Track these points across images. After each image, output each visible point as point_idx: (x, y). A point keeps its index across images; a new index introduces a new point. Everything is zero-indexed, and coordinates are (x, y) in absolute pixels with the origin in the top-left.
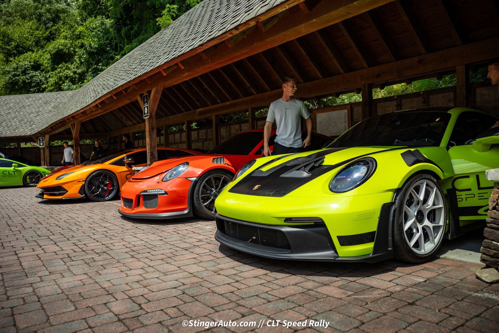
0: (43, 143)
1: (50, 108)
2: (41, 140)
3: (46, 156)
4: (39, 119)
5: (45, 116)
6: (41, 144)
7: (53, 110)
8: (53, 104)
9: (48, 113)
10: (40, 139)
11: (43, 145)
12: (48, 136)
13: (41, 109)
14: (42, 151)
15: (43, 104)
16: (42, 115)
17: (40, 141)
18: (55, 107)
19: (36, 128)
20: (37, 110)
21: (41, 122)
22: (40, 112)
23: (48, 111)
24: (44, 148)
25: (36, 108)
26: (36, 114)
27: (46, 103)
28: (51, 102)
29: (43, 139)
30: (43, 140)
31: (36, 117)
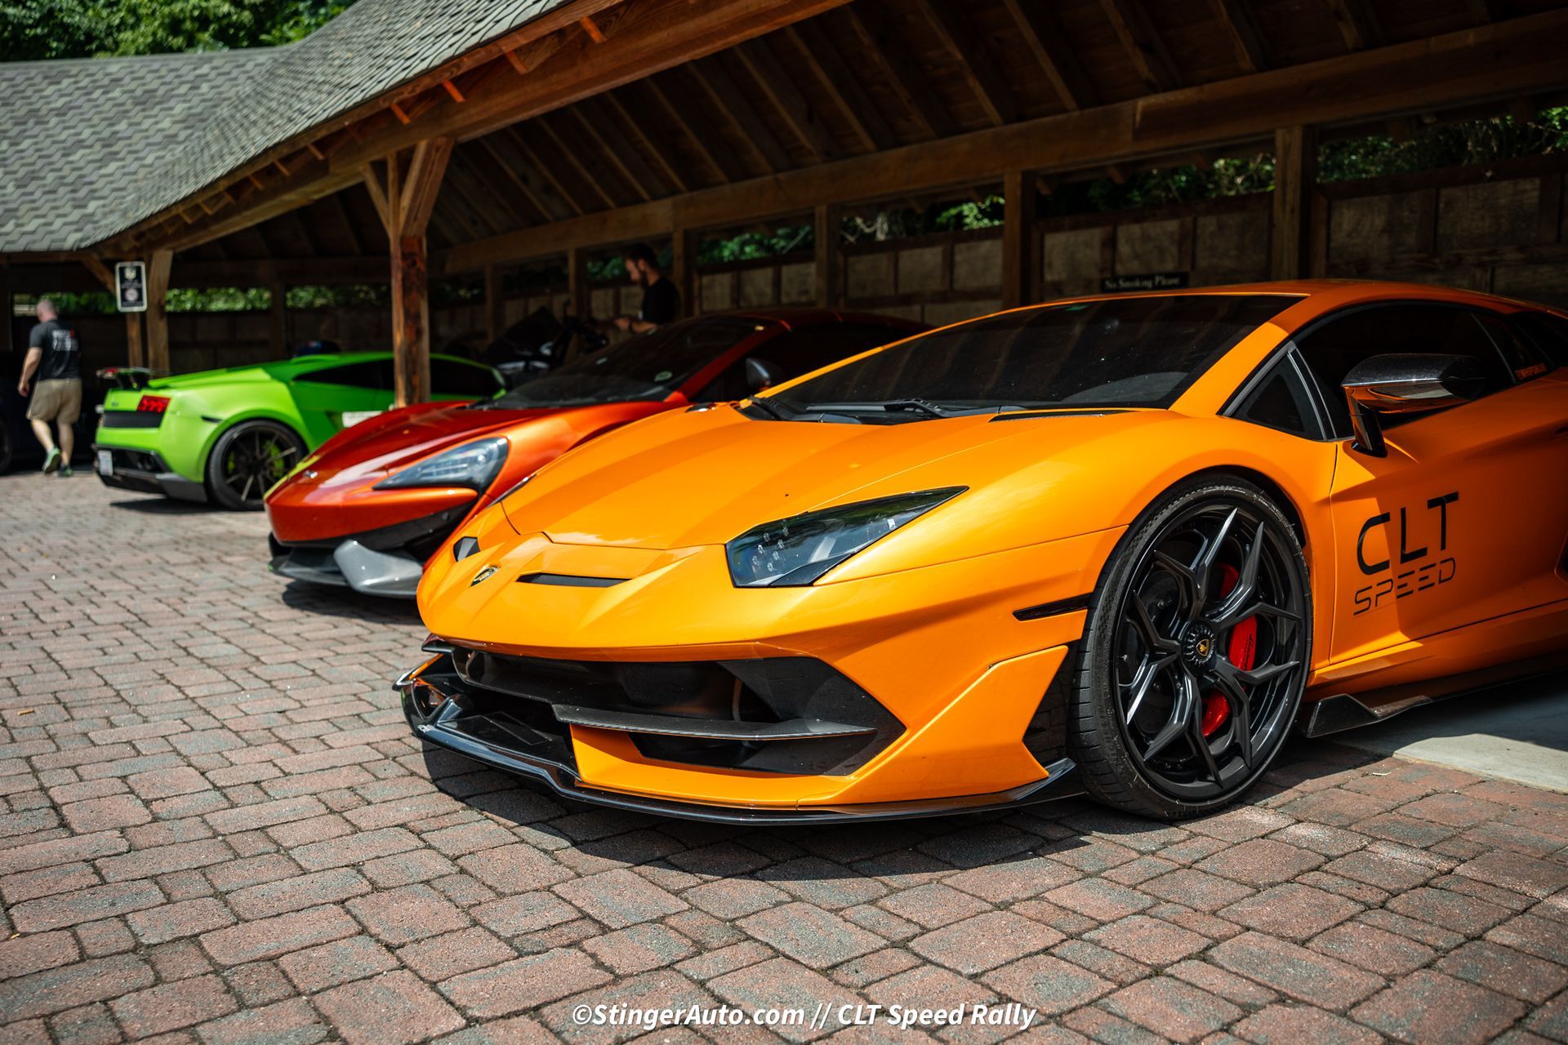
0: (140, 291)
1: (166, 124)
2: (130, 274)
3: (156, 354)
4: (118, 175)
5: (149, 160)
6: (132, 295)
7: (182, 135)
8: (179, 109)
9: (162, 146)
10: (122, 270)
11: (140, 299)
12: (169, 254)
13: (122, 126)
14: (134, 332)
15: (128, 106)
16: (130, 158)
17: (123, 279)
18: (191, 122)
19: (105, 215)
20: (106, 134)
21: (131, 187)
22: (121, 144)
23: (158, 138)
24: (143, 314)
25: (96, 120)
26: (98, 152)
27: (146, 101)
28: (168, 96)
29: (138, 269)
30: (138, 278)
31: (102, 162)
